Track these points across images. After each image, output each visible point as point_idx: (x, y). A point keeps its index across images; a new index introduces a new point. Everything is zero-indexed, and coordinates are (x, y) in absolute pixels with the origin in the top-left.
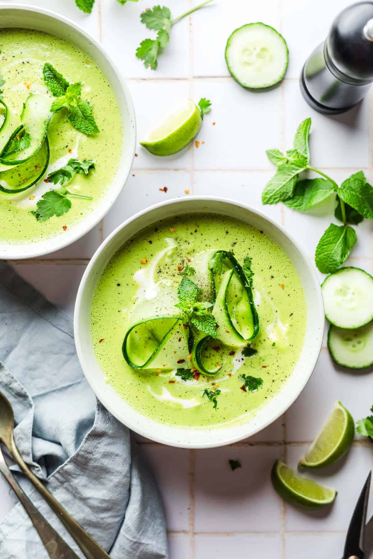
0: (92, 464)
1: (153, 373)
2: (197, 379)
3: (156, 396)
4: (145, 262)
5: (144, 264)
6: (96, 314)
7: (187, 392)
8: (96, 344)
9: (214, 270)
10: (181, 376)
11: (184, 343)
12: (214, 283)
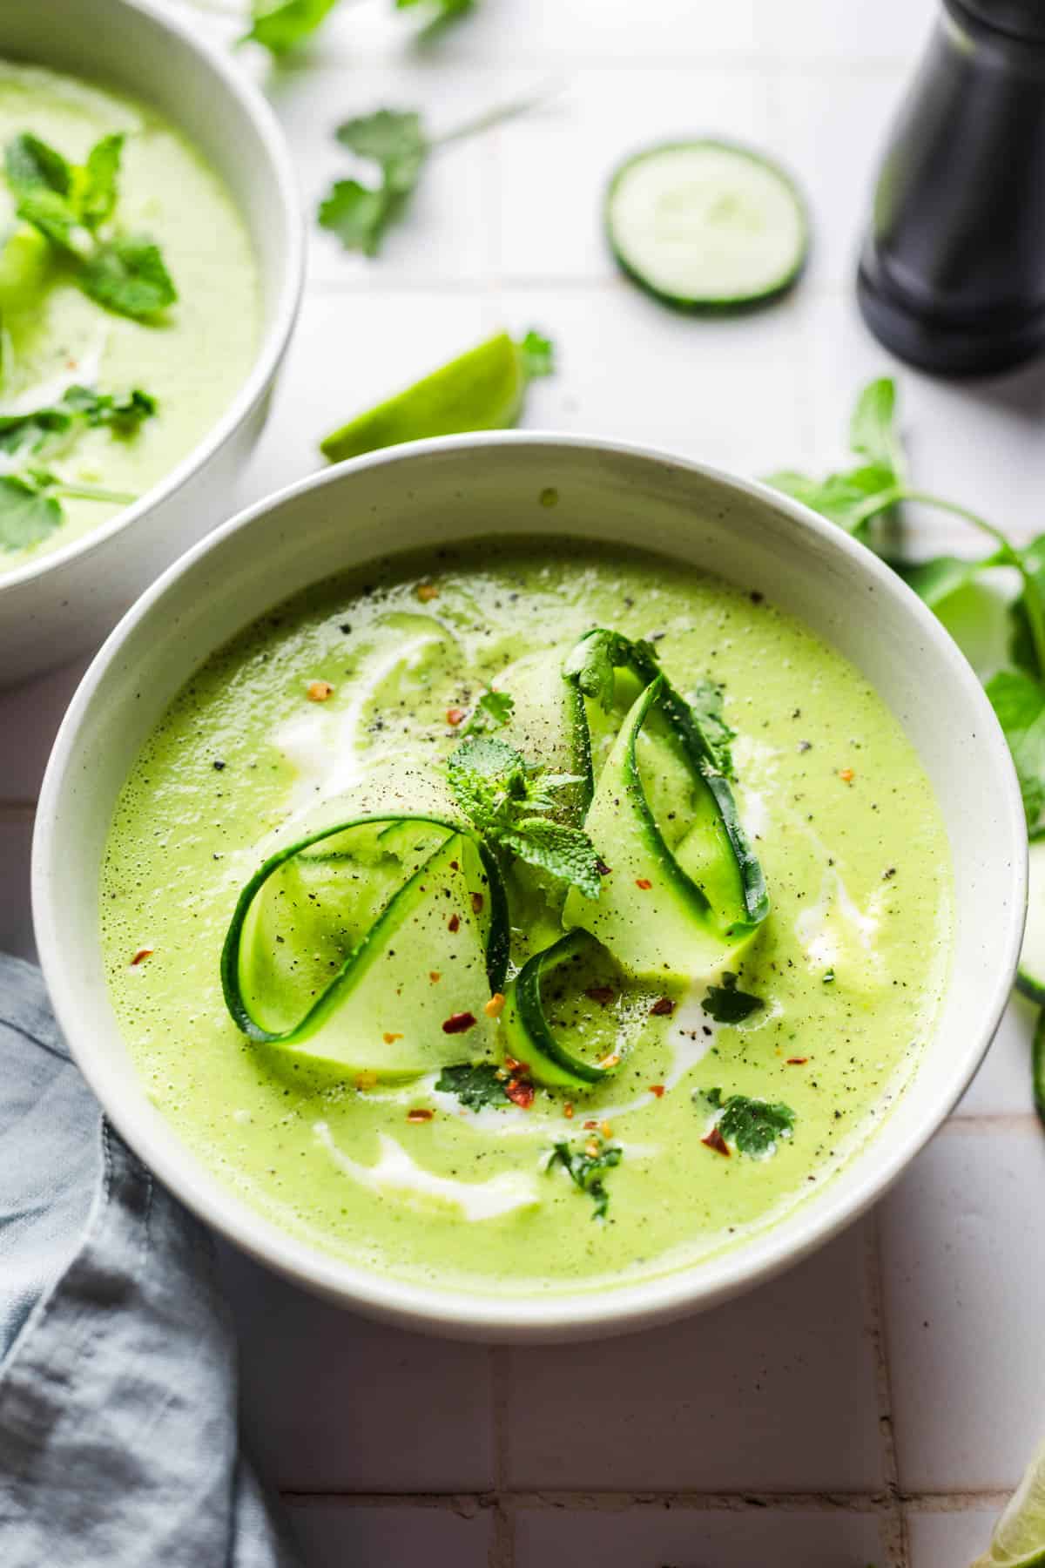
0: (67, 1435)
1: (343, 1083)
2: (526, 1104)
3: (353, 1170)
4: (322, 694)
5: (319, 700)
6: (122, 863)
7: (484, 1154)
8: (120, 967)
9: (583, 680)
10: (458, 1094)
12: (586, 729)
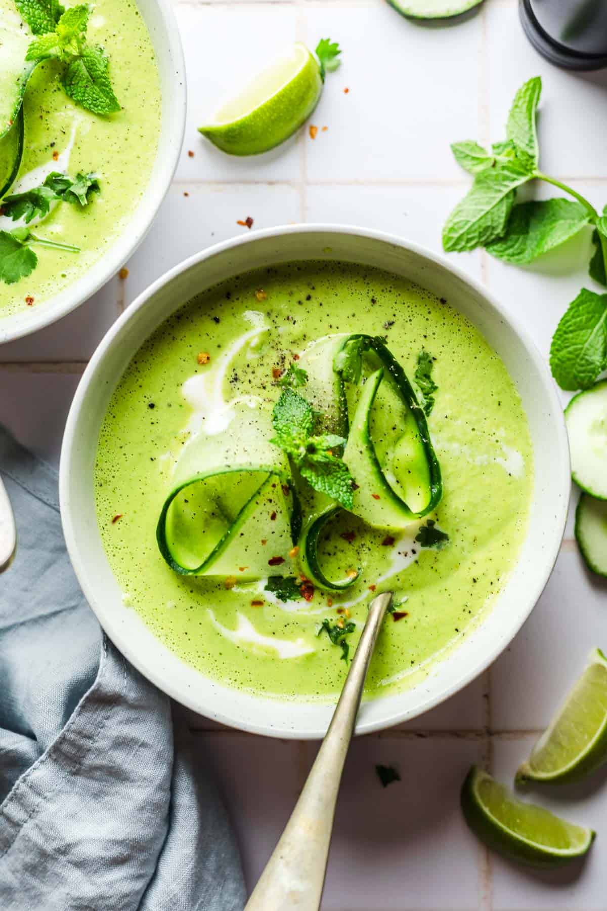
1: (219, 585)
2: (308, 599)
3: (225, 632)
4: (205, 360)
5: (203, 363)
6: (105, 466)
7: (288, 624)
8: (106, 525)
9: (344, 374)
10: (275, 592)
11: (283, 523)
